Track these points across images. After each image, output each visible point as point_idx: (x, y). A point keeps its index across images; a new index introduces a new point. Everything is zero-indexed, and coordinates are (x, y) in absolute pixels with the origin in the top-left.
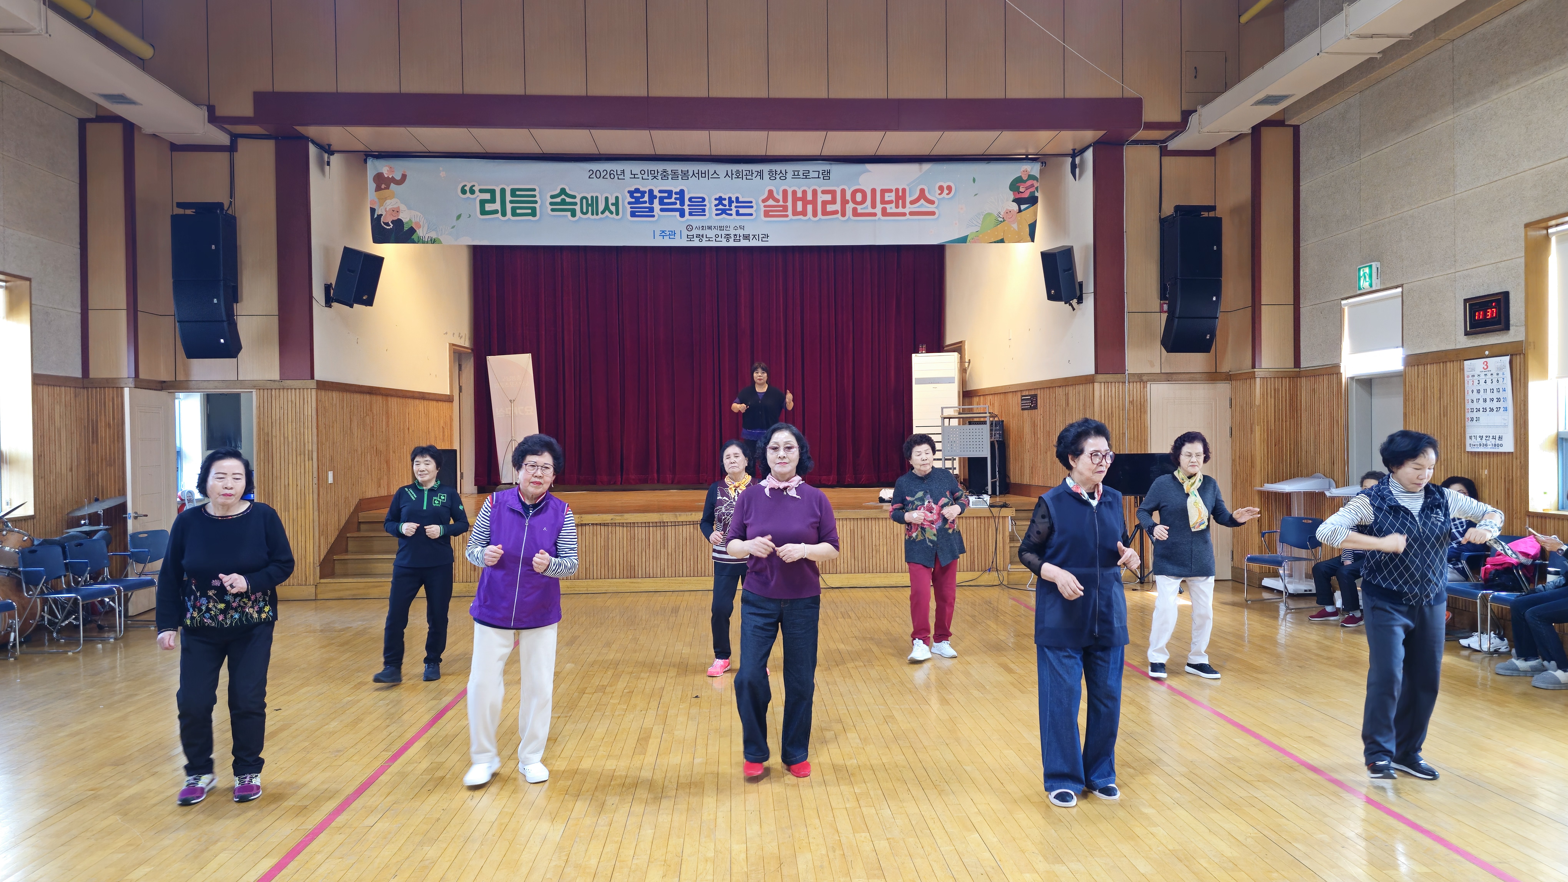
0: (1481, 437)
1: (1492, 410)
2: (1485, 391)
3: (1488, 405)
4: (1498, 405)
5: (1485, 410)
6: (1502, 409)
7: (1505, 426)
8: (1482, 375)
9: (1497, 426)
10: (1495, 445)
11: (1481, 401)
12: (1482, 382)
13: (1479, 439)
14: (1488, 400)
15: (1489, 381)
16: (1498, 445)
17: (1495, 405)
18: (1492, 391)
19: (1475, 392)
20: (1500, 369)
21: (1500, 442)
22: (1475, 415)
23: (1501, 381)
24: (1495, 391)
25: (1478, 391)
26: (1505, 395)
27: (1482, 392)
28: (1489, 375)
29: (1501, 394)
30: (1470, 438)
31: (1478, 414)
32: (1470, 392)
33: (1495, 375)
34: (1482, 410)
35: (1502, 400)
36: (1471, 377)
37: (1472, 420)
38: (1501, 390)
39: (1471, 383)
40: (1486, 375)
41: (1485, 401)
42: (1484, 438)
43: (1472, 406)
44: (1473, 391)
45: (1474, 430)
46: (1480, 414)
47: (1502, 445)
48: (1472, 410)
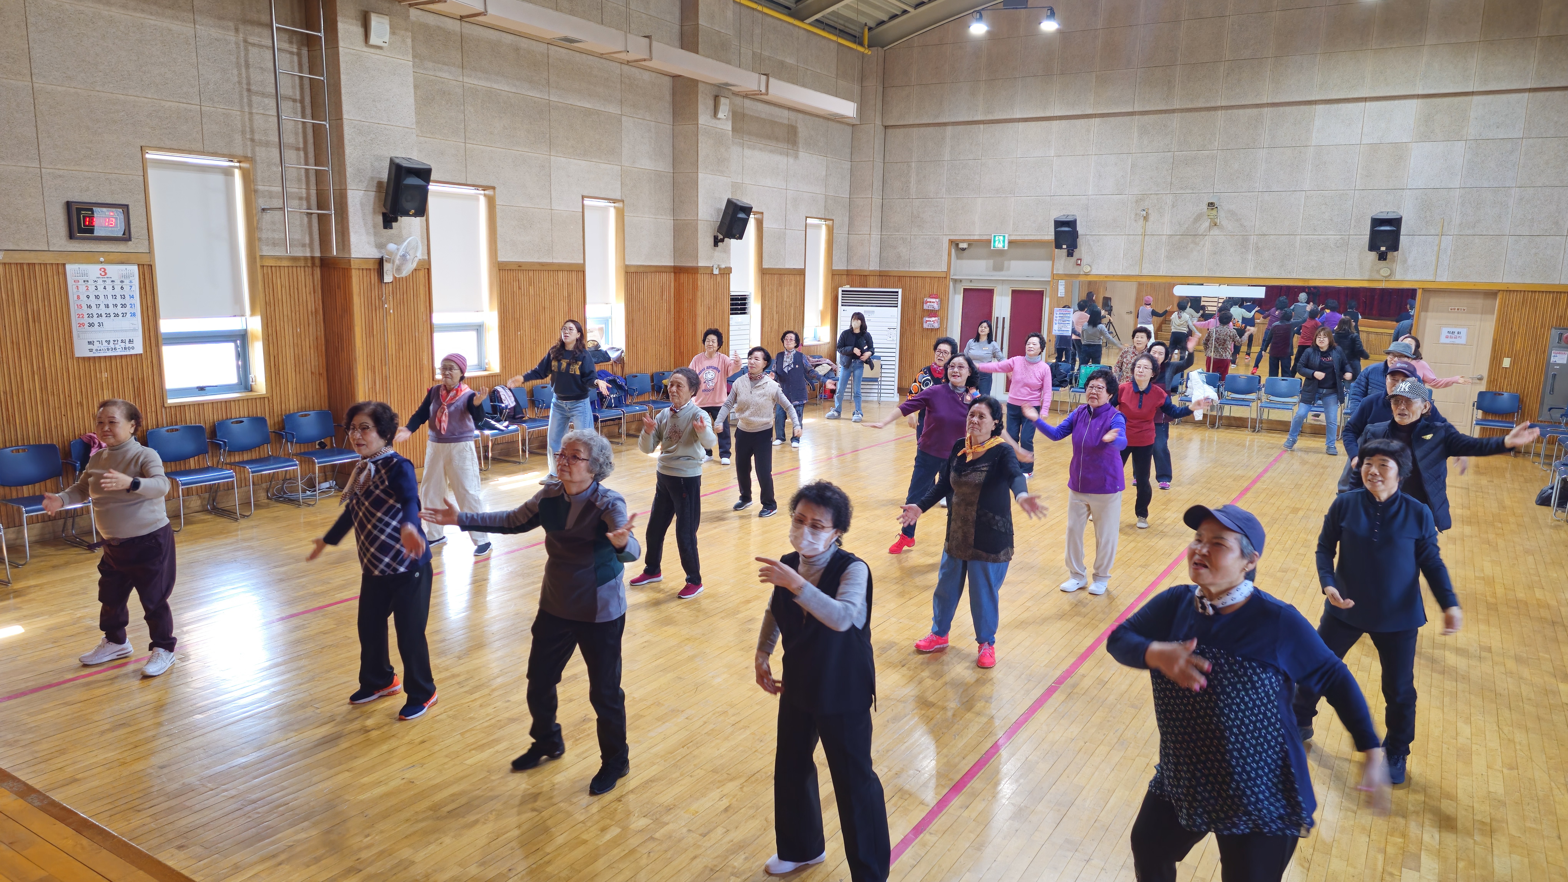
0: (108, 342)
1: (117, 315)
2: (106, 297)
3: (111, 310)
4: (124, 310)
6: (128, 315)
7: (135, 330)
8: (100, 281)
9: (126, 331)
10: (125, 348)
11: (103, 306)
12: (101, 288)
13: (105, 344)
14: (111, 306)
15: (109, 288)
16: (129, 348)
17: (120, 310)
18: (115, 297)
19: (92, 297)
20: (126, 277)
21: (131, 345)
22: (95, 320)
23: (126, 288)
24: (119, 297)
25: (97, 297)
26: (132, 301)
27: (102, 297)
28: (109, 281)
29: (127, 301)
30: (90, 343)
31: (100, 320)
32: (83, 297)
33: (118, 282)
34: (104, 316)
35: (128, 306)
36: (81, 282)
37: (91, 325)
38: (127, 297)
39: (82, 288)
40: (104, 281)
41: (107, 306)
42: (112, 342)
43: (90, 311)
44: (88, 297)
45: (96, 335)
46: (103, 319)
47: (133, 348)
48: (90, 316)
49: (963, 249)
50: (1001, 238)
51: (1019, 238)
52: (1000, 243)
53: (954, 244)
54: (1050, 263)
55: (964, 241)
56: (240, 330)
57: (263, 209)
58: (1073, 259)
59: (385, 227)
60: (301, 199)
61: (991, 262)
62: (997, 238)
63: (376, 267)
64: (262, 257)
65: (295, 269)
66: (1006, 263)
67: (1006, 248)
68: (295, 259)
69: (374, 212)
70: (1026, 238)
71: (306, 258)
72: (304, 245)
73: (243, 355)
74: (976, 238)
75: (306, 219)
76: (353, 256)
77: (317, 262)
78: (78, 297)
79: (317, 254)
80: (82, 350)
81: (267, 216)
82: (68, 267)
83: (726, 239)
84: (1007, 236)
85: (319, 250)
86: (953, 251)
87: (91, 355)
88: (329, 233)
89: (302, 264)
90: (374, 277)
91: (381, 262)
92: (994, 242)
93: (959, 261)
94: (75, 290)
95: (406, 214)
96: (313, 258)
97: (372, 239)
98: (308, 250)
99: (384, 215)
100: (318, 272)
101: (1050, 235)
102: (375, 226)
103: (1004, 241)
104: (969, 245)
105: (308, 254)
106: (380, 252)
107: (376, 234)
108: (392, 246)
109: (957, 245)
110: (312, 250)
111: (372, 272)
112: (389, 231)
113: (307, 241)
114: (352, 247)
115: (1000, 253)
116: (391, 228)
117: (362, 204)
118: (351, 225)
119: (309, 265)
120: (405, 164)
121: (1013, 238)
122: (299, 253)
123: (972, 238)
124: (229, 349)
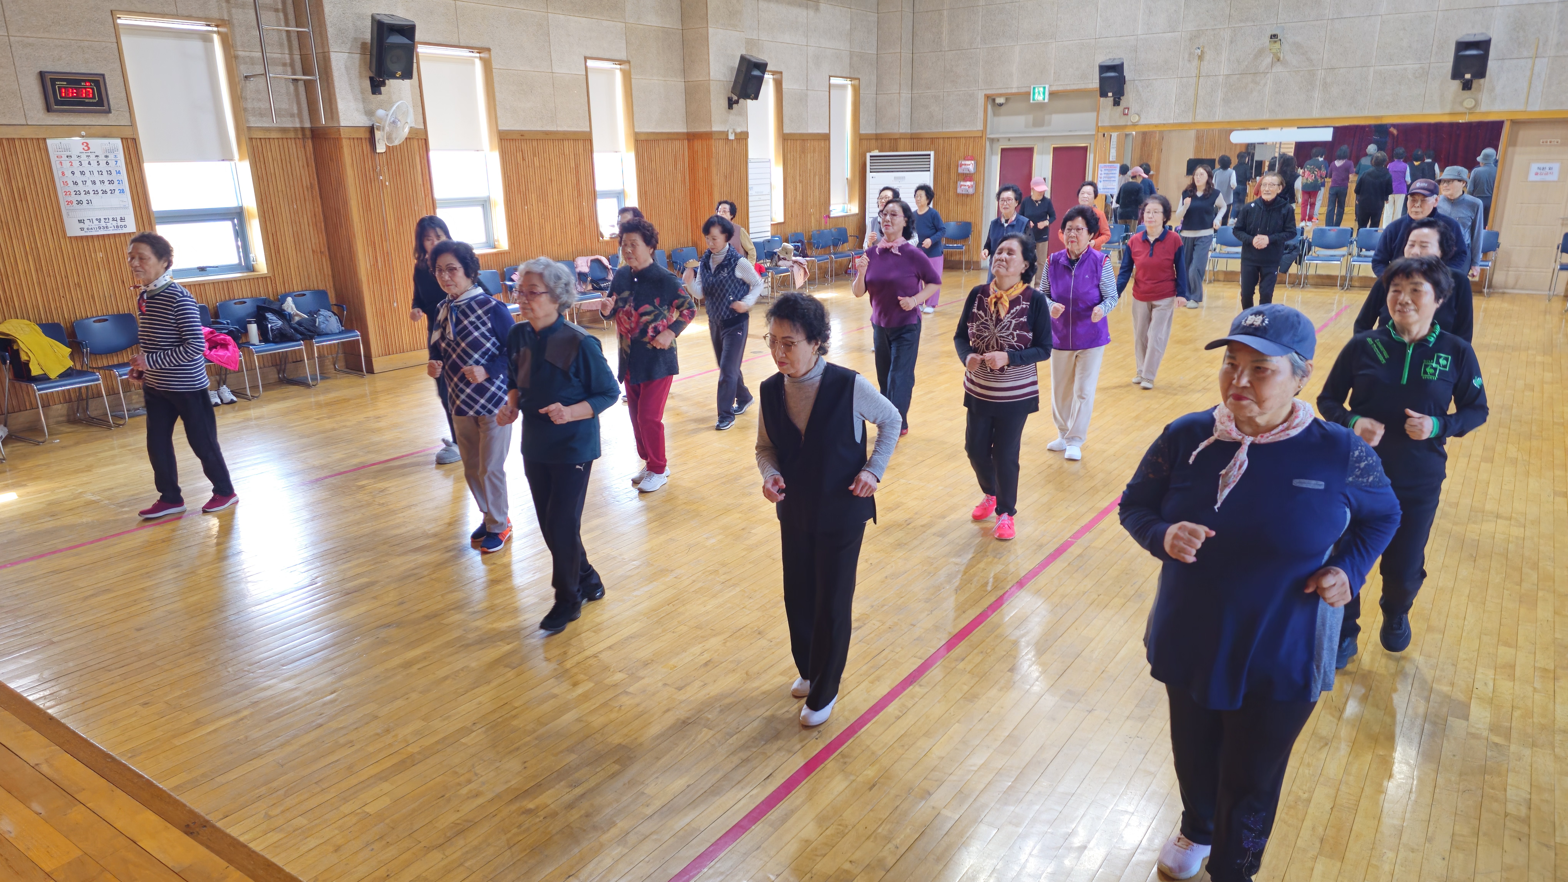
0: (99, 220)
1: (105, 192)
2: (91, 172)
3: (99, 187)
4: (112, 187)
5: (96, 192)
6: (117, 192)
7: (125, 208)
8: (84, 156)
9: (116, 208)
10: (117, 227)
11: (89, 183)
12: (85, 163)
13: (96, 222)
14: (98, 182)
15: (94, 163)
16: (121, 227)
17: (107, 187)
18: (100, 173)
19: (77, 174)
20: (112, 151)
21: (123, 224)
22: (83, 198)
23: (112, 163)
24: (105, 173)
25: (82, 173)
26: (120, 177)
27: (87, 173)
28: (93, 156)
29: (114, 177)
30: (80, 221)
31: (88, 197)
32: (68, 173)
33: (102, 157)
34: (92, 193)
35: (116, 182)
36: (64, 157)
37: (79, 202)
38: (114, 173)
39: (66, 164)
40: (88, 156)
41: (94, 183)
42: (103, 221)
43: (76, 188)
44: (73, 173)
45: (86, 213)
46: (91, 196)
47: (125, 226)
48: (77, 193)
49: (1001, 105)
50: (1041, 89)
51: (1061, 88)
52: (1040, 95)
53: (991, 99)
54: (1095, 114)
55: (1000, 95)
56: (235, 208)
57: (246, 77)
58: (1119, 109)
59: (374, 93)
60: (284, 65)
61: (1030, 118)
62: (1036, 90)
63: (368, 135)
64: (249, 128)
65: (285, 141)
66: (1047, 117)
67: (1046, 100)
68: (284, 130)
69: (361, 76)
70: (1068, 88)
71: (295, 130)
72: (292, 115)
73: (241, 233)
74: (1014, 91)
75: (292, 88)
76: (342, 124)
77: (308, 133)
78: (63, 174)
79: (307, 125)
80: (73, 229)
81: (251, 85)
82: (49, 142)
83: (741, 101)
84: (1047, 86)
85: (309, 121)
86: (989, 107)
87: (83, 234)
88: (317, 102)
89: (292, 135)
90: (366, 147)
91: (371, 130)
92: (1034, 94)
93: (996, 119)
94: (59, 166)
95: (394, 77)
96: (303, 129)
97: (361, 106)
98: (297, 120)
99: (372, 79)
100: (310, 143)
101: (1094, 83)
102: (362, 92)
103: (1044, 93)
104: (1007, 99)
105: (298, 125)
106: (370, 120)
107: (364, 101)
108: (381, 112)
109: (994, 100)
110: (301, 121)
111: (363, 141)
112: (378, 97)
113: (296, 111)
114: (340, 114)
115: (1040, 106)
116: (380, 93)
117: (347, 68)
118: (337, 90)
119: (300, 136)
120: (387, 20)
121: (1054, 88)
122: (288, 123)
123: (1009, 91)
124: (226, 228)
